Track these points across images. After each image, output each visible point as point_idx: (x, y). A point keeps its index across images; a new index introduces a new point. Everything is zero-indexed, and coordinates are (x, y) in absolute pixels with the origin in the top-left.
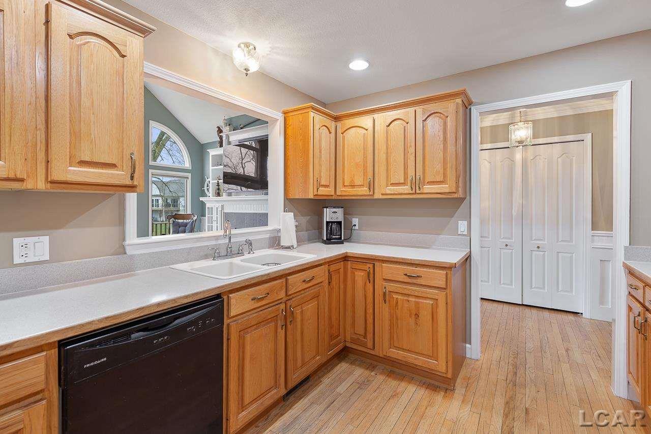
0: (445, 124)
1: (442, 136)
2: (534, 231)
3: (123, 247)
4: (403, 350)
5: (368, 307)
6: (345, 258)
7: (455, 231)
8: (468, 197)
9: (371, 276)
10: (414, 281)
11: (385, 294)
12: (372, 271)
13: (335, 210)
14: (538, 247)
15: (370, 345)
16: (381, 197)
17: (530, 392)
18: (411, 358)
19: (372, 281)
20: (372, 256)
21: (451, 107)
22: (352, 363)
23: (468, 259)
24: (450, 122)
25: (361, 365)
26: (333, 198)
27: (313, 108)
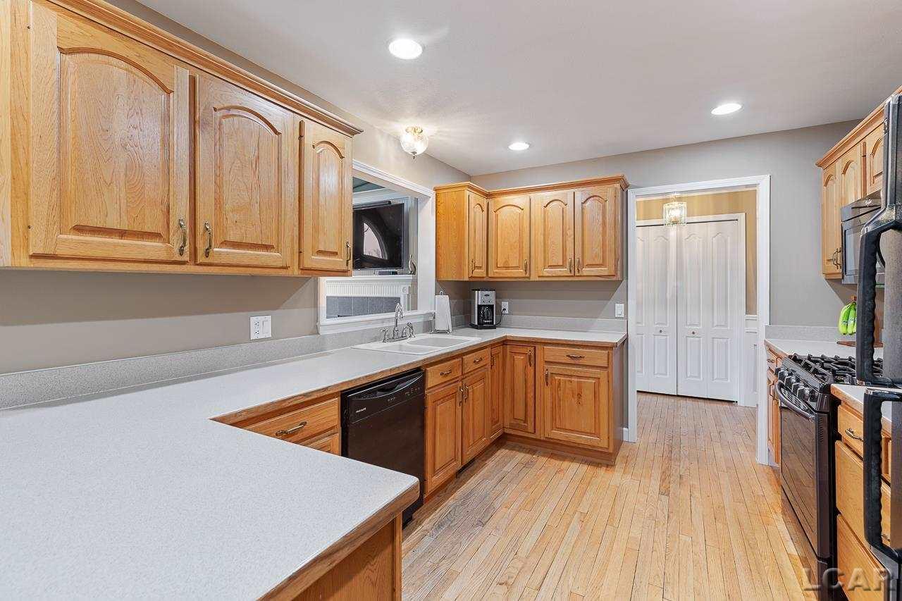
0: (604, 206)
1: (601, 220)
2: (689, 315)
3: (317, 327)
4: (566, 430)
5: (529, 391)
6: (504, 342)
7: (612, 314)
8: (625, 281)
9: (533, 359)
10: (577, 362)
11: (547, 376)
12: (533, 355)
13: (487, 292)
14: (693, 333)
15: (531, 429)
16: (538, 279)
17: (684, 464)
18: (574, 437)
19: (533, 364)
20: (533, 338)
21: (610, 191)
22: (512, 449)
23: (625, 342)
24: (609, 207)
25: (521, 450)
26: (485, 279)
27: (469, 187)
